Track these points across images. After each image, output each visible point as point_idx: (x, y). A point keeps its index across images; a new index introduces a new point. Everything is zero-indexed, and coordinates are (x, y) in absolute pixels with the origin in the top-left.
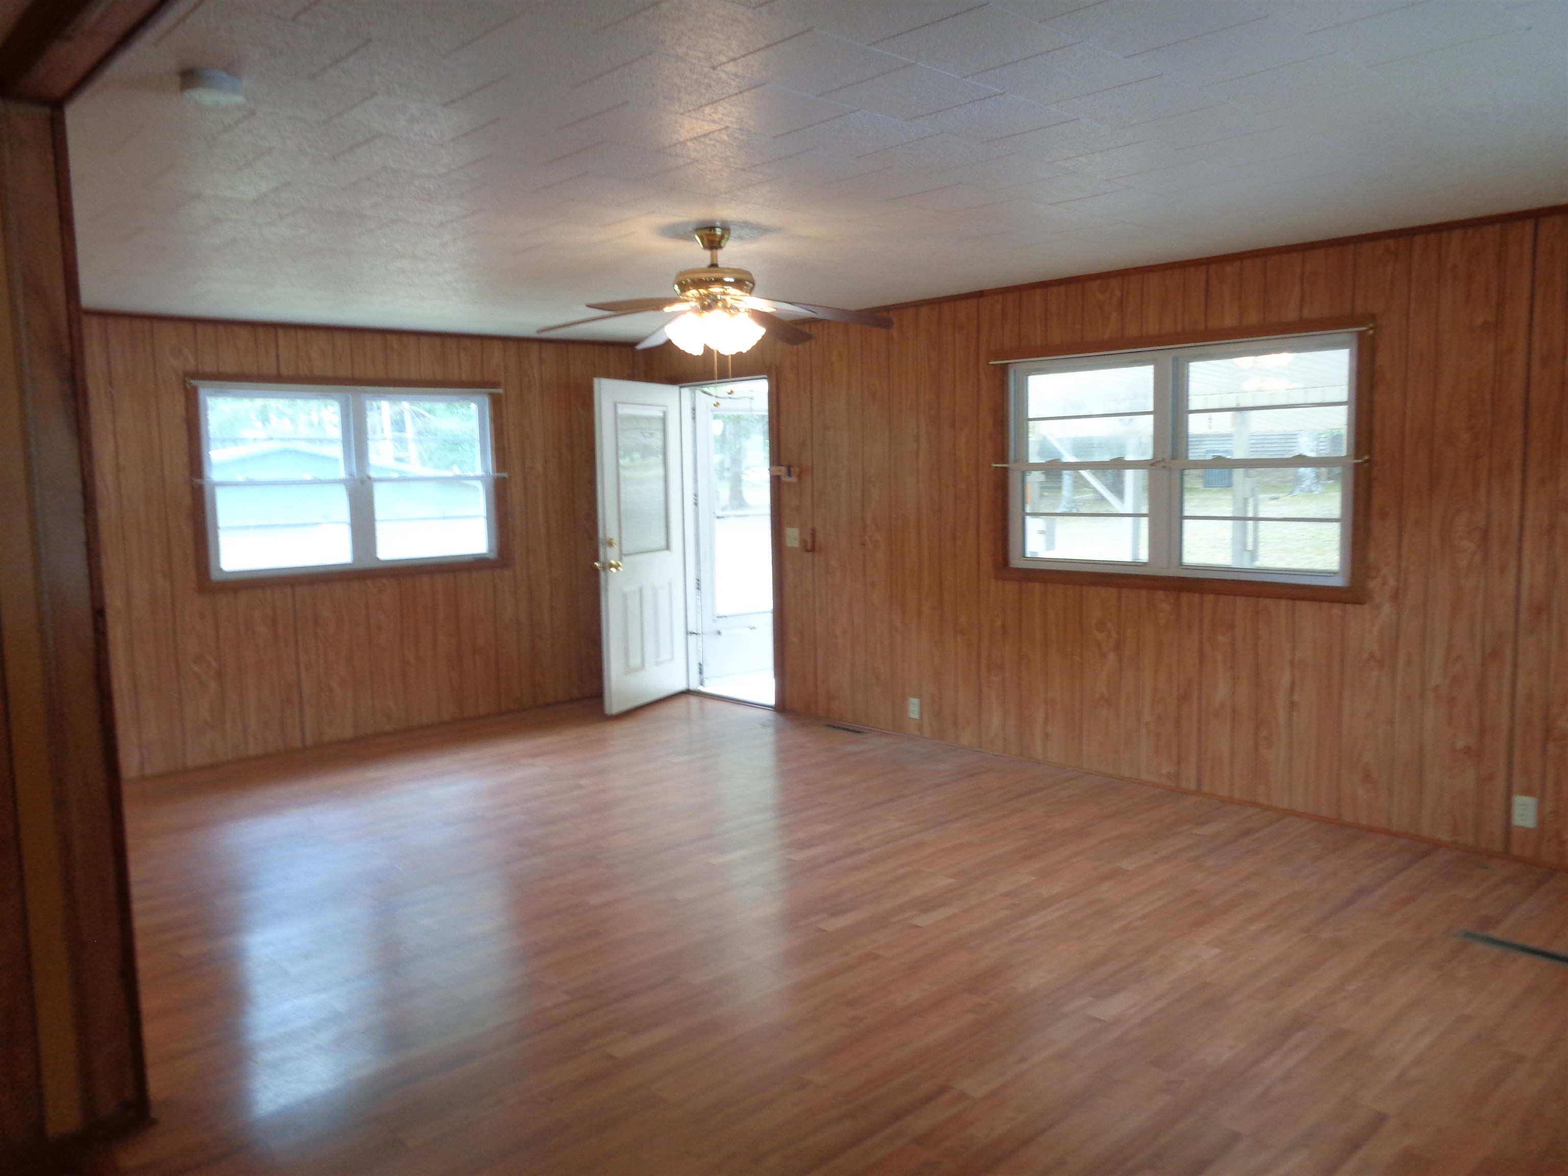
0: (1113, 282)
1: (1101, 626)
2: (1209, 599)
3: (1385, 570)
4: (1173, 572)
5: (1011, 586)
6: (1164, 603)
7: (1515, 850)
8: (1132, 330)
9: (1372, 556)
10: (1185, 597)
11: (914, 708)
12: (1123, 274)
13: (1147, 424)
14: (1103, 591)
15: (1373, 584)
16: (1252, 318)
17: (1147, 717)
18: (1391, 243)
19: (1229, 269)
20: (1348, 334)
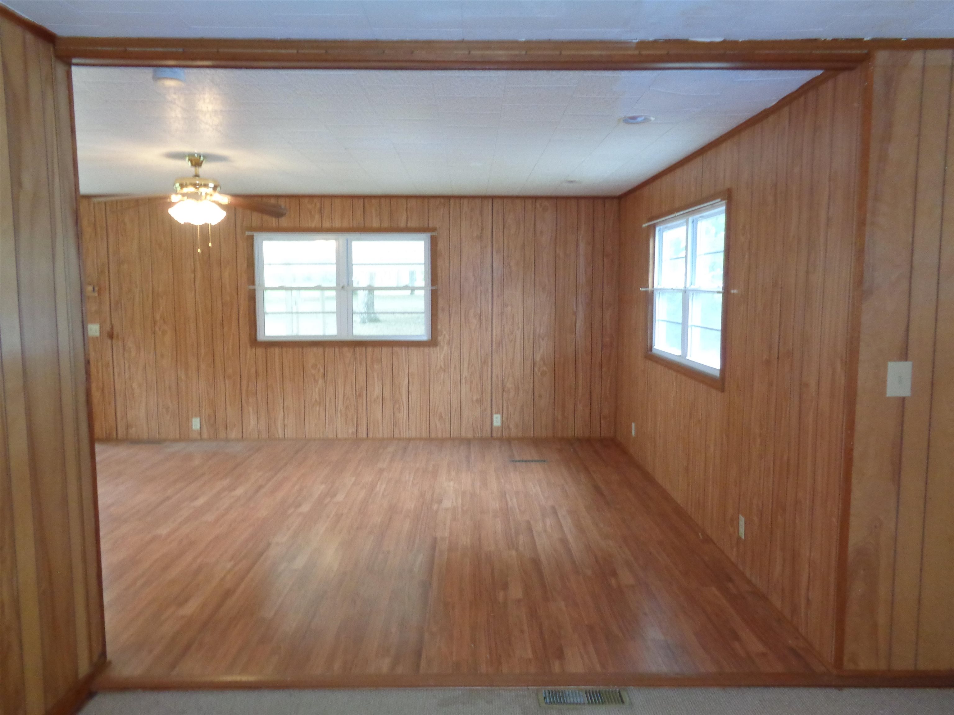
0: (316, 200)
1: (315, 366)
2: (370, 349)
3: (444, 332)
4: (350, 338)
5: (260, 351)
6: (348, 352)
7: (494, 435)
8: (327, 224)
9: (439, 327)
10: (357, 349)
11: (196, 424)
12: (322, 197)
13: (333, 269)
14: (315, 349)
15: (440, 338)
16: (385, 224)
17: (340, 407)
18: (442, 200)
19: (373, 201)
20: (427, 236)
